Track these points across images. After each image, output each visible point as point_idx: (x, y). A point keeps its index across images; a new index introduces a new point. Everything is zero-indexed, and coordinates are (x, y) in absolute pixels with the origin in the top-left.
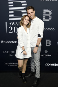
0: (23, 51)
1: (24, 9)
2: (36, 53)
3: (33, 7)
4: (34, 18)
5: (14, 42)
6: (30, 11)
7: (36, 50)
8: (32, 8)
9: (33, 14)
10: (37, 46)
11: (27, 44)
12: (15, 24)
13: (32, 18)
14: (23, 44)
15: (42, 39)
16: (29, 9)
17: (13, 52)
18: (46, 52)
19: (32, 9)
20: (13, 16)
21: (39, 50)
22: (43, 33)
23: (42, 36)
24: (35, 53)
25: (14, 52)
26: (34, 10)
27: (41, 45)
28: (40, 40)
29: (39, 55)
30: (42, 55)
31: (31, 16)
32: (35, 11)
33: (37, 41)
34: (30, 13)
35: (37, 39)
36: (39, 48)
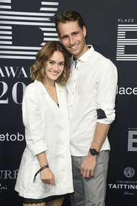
0: (41, 170)
1: (47, 19)
2: (91, 177)
3: (78, 14)
4: (81, 52)
5: (13, 138)
6: (69, 27)
7: (89, 165)
8: (75, 16)
9: (79, 38)
10: (93, 152)
11: (58, 142)
12: (18, 71)
13: (75, 53)
14: (41, 143)
15: (113, 125)
16: (64, 23)
17: (7, 174)
18: (129, 172)
19: (75, 20)
20: (11, 43)
21: (103, 168)
22: (113, 105)
23: (111, 116)
24: (88, 179)
25: (12, 175)
26: (81, 25)
27: (107, 146)
28: (104, 131)
29: (103, 185)
30: (115, 186)
31: (71, 46)
32: (84, 29)
33: (92, 135)
34: (67, 36)
35: (92, 128)
36: (100, 160)
